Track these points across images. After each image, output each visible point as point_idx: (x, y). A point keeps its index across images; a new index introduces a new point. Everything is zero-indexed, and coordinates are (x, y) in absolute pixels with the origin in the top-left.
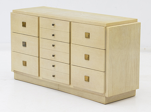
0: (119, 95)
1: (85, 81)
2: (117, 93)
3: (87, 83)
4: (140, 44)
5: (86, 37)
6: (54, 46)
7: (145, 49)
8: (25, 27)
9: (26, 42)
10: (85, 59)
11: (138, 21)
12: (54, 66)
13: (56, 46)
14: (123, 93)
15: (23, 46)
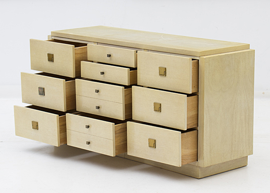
0: (221, 164)
1: (150, 146)
2: (218, 161)
3: (152, 150)
4: (253, 84)
5: (160, 75)
6: (97, 91)
7: (263, 93)
8: (53, 61)
9: (44, 89)
10: (155, 110)
11: (251, 48)
12: (88, 127)
13: (101, 92)
14: (228, 160)
15: (40, 94)
